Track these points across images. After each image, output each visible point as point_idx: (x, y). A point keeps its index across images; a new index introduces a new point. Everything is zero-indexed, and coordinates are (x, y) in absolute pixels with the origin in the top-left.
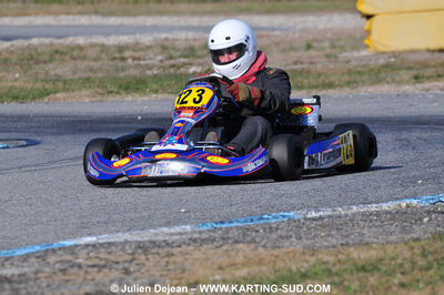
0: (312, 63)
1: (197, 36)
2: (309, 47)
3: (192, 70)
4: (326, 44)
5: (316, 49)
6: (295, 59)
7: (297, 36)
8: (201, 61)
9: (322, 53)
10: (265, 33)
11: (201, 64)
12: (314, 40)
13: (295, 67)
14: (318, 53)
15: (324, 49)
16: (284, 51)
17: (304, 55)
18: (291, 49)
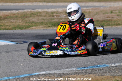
0: (113, 17)
2: (112, 12)
4: (117, 11)
5: (114, 13)
6: (107, 16)
7: (108, 9)
10: (98, 8)
12: (113, 10)
13: (107, 19)
15: (116, 13)
16: (104, 14)
17: (110, 15)
18: (106, 13)
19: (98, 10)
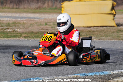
0: (47, 29)
1: (10, 20)
2: (46, 24)
3: (9, 30)
4: (52, 24)
5: (48, 25)
6: (41, 28)
7: (42, 20)
8: (12, 28)
9: (51, 26)
10: (32, 19)
11: (12, 29)
12: (48, 22)
13: (41, 30)
14: (49, 26)
15: (51, 25)
16: (38, 25)
17: (45, 27)
18: (41, 25)
19: (32, 21)
